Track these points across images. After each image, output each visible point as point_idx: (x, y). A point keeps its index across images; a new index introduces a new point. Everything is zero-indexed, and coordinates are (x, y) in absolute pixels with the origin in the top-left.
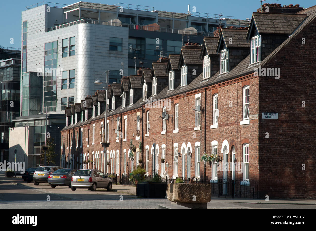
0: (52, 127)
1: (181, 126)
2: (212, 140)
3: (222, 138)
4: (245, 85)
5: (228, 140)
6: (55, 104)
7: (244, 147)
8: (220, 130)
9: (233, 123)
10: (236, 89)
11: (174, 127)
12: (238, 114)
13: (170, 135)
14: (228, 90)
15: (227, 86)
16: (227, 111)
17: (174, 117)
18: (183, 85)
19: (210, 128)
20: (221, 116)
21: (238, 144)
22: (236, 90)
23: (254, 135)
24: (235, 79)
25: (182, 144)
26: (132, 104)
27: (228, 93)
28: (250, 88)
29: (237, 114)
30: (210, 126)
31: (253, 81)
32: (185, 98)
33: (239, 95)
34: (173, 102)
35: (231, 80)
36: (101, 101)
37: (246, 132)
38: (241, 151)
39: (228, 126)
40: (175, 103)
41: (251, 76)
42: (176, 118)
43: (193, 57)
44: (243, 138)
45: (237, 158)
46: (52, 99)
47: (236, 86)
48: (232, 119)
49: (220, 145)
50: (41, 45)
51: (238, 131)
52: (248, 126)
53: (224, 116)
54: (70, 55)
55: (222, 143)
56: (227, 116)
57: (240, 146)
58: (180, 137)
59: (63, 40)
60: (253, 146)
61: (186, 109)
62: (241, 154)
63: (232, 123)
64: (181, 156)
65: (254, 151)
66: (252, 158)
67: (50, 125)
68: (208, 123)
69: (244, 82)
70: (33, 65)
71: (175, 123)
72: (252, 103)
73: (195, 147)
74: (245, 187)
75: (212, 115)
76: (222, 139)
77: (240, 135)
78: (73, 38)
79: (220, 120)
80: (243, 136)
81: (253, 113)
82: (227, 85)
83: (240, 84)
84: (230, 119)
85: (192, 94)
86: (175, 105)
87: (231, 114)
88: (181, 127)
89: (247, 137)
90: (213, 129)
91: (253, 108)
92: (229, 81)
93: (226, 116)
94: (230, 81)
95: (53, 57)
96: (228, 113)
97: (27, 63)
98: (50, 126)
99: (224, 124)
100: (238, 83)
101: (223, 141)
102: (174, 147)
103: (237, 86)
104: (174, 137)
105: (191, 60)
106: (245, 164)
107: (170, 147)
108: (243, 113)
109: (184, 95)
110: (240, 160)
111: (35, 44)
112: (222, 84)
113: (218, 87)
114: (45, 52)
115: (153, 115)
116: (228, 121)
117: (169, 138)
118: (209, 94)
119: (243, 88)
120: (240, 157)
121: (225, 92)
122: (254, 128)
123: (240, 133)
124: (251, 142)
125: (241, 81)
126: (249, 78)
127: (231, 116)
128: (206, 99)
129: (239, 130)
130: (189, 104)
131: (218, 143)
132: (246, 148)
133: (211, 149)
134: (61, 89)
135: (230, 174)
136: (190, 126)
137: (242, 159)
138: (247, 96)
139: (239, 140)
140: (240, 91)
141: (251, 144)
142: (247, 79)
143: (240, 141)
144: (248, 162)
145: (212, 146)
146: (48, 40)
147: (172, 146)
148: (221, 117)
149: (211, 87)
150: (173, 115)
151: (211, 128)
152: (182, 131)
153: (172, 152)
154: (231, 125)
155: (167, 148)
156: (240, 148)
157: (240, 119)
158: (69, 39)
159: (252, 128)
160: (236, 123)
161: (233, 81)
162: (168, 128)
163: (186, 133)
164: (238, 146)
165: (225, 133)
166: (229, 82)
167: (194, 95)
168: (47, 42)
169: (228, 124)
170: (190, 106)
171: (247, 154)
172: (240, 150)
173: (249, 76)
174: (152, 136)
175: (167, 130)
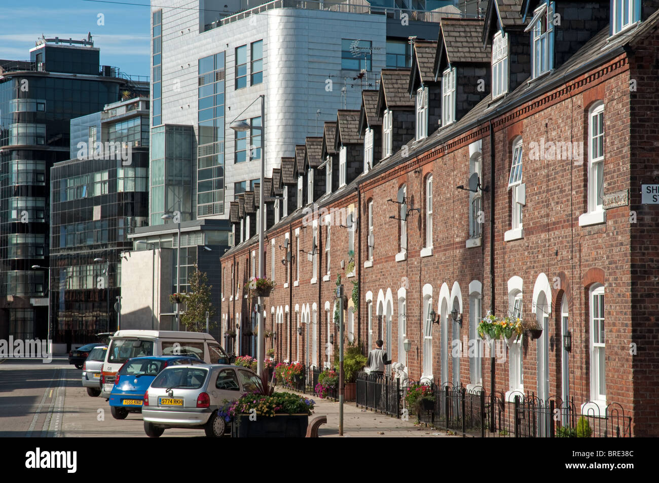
0: (210, 250)
1: (438, 236)
2: (510, 276)
3: (534, 268)
4: (592, 102)
5: (548, 275)
6: (222, 197)
7: (592, 294)
8: (528, 243)
9: (561, 221)
10: (568, 117)
11: (422, 240)
12: (574, 192)
13: (416, 263)
14: (547, 122)
15: (545, 111)
16: (544, 187)
17: (422, 212)
18: (445, 123)
19: (503, 239)
20: (531, 201)
21: (576, 287)
22: (569, 121)
23: (618, 258)
24: (564, 87)
25: (440, 287)
26: (344, 184)
27: (547, 132)
28: (606, 108)
29: (570, 194)
30: (503, 235)
31: (614, 86)
32: (446, 158)
33: (577, 134)
34: (421, 170)
35: (555, 91)
36: (288, 182)
37: (596, 248)
38: (583, 306)
39: (549, 230)
40: (424, 173)
41: (607, 72)
42: (427, 216)
43: (472, 42)
44: (588, 269)
45: (572, 331)
46: (214, 185)
47: (567, 108)
48: (558, 211)
49: (528, 291)
50: (192, 64)
51: (575, 246)
52: (602, 229)
53: (538, 203)
54: (252, 84)
55: (533, 282)
56: (546, 202)
57: (580, 293)
58: (437, 268)
59: (236, 49)
60: (617, 291)
61: (448, 188)
62: (583, 317)
63: (558, 223)
64: (438, 322)
65: (618, 308)
66: (614, 331)
67: (206, 246)
68: (498, 225)
69: (587, 92)
70: (175, 109)
71: (425, 229)
72: (611, 156)
73: (468, 295)
74: (597, 421)
75: (507, 200)
76: (532, 273)
77: (580, 257)
78: (259, 43)
79: (527, 215)
80: (587, 261)
81: (613, 188)
82: (544, 106)
83: (579, 100)
84: (552, 208)
85: (462, 144)
86: (425, 178)
87: (555, 196)
88: (437, 240)
89: (599, 265)
90: (512, 243)
91: (614, 172)
92: (549, 94)
93: (543, 202)
94: (552, 95)
95: (215, 90)
96: (548, 191)
97: (163, 106)
98: (206, 248)
99: (538, 227)
100: (574, 98)
101: (535, 277)
102: (424, 295)
103: (570, 106)
104: (423, 268)
105: (466, 52)
106: (595, 347)
107: (416, 295)
108: (587, 191)
109: (443, 149)
110: (581, 336)
111: (179, 61)
112: (532, 105)
113: (521, 117)
114: (199, 79)
115: (381, 209)
116: (548, 215)
117: (412, 271)
118: (501, 139)
119: (586, 111)
120: (581, 326)
121: (539, 129)
122: (617, 234)
123: (580, 251)
124: (611, 279)
125: (581, 89)
126: (603, 78)
127: (556, 200)
128: (493, 156)
129: (576, 241)
130: (455, 173)
131: (525, 283)
132: (596, 297)
133: (507, 302)
134: (233, 161)
135: (555, 378)
136: (457, 236)
137: (587, 331)
138: (599, 135)
139: (577, 272)
140: (580, 123)
141: (610, 285)
142: (596, 81)
143: (580, 278)
144: (603, 342)
145: (509, 291)
146: (205, 51)
147: (419, 294)
148: (529, 205)
149: (505, 118)
150: (420, 207)
151: (506, 239)
152: (440, 252)
153: (418, 308)
154: (556, 229)
155: (409, 298)
156: (581, 300)
157: (579, 208)
158: (249, 47)
159: (611, 234)
160: (568, 221)
161: (560, 92)
162: (410, 243)
163: (449, 257)
164: (575, 293)
165: (542, 252)
166: (548, 97)
167: (466, 148)
168: (204, 54)
169: (548, 225)
170: (457, 180)
171: (602, 317)
172: (581, 304)
173: (603, 70)
174: (378, 266)
175: (409, 248)
